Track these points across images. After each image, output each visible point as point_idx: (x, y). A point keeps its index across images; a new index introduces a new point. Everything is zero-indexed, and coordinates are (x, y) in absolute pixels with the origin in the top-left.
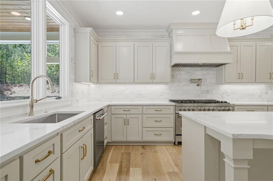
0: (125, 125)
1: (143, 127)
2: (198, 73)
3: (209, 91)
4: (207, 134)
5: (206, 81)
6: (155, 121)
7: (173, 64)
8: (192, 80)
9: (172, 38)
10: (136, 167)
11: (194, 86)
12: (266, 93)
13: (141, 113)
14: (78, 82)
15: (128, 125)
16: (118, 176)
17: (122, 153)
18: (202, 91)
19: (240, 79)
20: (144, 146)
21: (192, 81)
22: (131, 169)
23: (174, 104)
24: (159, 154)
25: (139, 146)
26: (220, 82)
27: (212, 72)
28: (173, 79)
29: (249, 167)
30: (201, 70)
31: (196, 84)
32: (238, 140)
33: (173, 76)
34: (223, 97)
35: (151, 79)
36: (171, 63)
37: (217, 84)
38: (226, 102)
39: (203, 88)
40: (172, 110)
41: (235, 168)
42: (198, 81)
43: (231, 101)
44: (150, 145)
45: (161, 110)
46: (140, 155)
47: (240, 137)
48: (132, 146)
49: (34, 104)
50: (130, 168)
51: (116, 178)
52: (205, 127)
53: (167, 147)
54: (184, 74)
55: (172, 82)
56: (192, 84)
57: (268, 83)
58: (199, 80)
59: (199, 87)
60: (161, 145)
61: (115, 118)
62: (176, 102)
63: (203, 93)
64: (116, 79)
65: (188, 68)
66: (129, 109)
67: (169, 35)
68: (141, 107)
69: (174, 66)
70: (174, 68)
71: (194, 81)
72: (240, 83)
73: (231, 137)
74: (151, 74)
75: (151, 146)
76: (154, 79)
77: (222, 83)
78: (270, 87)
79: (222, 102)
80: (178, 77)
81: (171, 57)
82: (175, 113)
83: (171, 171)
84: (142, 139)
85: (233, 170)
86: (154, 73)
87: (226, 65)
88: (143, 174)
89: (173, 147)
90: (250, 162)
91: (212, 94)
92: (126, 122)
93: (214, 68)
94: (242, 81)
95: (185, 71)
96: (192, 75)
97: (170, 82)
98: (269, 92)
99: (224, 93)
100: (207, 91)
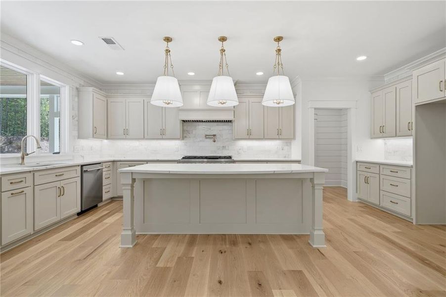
2: (215, 129)
3: (225, 147)
8: (206, 135)
11: (209, 142)
12: (282, 149)
14: (83, 138)
18: (219, 147)
19: (249, 136)
21: (207, 137)
27: (226, 127)
30: (217, 125)
31: (212, 140)
35: (161, 135)
39: (219, 144)
42: (212, 137)
49: (25, 156)
54: (202, 129)
56: (208, 140)
57: (276, 139)
58: (214, 135)
59: (215, 143)
63: (219, 149)
64: (126, 135)
65: (204, 124)
71: (209, 137)
74: (161, 129)
76: (164, 135)
78: (287, 143)
80: (194, 133)
86: (164, 129)
87: (235, 121)
91: (228, 150)
94: (251, 137)
95: (201, 126)
96: (208, 130)
97: (179, 137)
98: (286, 148)
99: (240, 149)
100: (223, 146)
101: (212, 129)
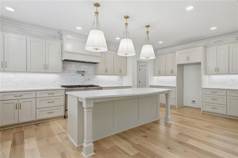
0: (16, 109)
1: (36, 109)
2: (83, 67)
3: (90, 79)
4: (80, 101)
5: (88, 73)
6: (48, 102)
7: (63, 59)
8: (78, 71)
9: (62, 40)
10: (30, 138)
11: (79, 76)
12: (119, 81)
13: (35, 97)
15: (20, 108)
16: (12, 148)
17: (14, 133)
18: (85, 79)
19: (106, 73)
20: (38, 124)
21: (78, 72)
22: (26, 141)
23: (64, 88)
24: (52, 125)
25: (32, 125)
26: (96, 73)
27: (92, 66)
28: (64, 70)
29: (92, 110)
30: (85, 65)
31: (81, 75)
32: (88, 100)
33: (64, 68)
34: (98, 83)
35: (44, 69)
36: (62, 58)
37: (94, 75)
38: (98, 86)
39: (86, 77)
40: (62, 93)
41: (87, 112)
42: (82, 72)
43: (101, 85)
44: (43, 122)
45: (54, 94)
46: (34, 130)
47: (88, 98)
48: (24, 127)
50: (24, 140)
51: (10, 149)
52: (78, 97)
53: (59, 120)
54: (73, 67)
55: (63, 72)
56: (79, 74)
57: (119, 75)
58: (83, 71)
59: (83, 76)
60: (53, 120)
61: (3, 104)
62: (66, 87)
63: (85, 81)
64: (4, 67)
65: (76, 63)
66: (22, 95)
67: (60, 36)
68: (35, 92)
69: (64, 60)
70: (65, 62)
71: (80, 72)
72: (106, 74)
73: (85, 98)
74: (44, 65)
75: (45, 123)
76: (47, 69)
77: (97, 75)
79: (96, 86)
80: (68, 69)
81: (62, 54)
82: (65, 95)
83: (61, 132)
84: (36, 118)
85: (86, 112)
86: (47, 65)
87: (99, 63)
88: (37, 140)
89: (64, 119)
90: (93, 108)
91: (91, 81)
92: (18, 107)
93: (93, 65)
94: (107, 73)
95: (74, 65)
96: (78, 68)
97: (61, 72)
98: (121, 80)
99: (98, 81)
100: (89, 79)
101: (81, 67)
